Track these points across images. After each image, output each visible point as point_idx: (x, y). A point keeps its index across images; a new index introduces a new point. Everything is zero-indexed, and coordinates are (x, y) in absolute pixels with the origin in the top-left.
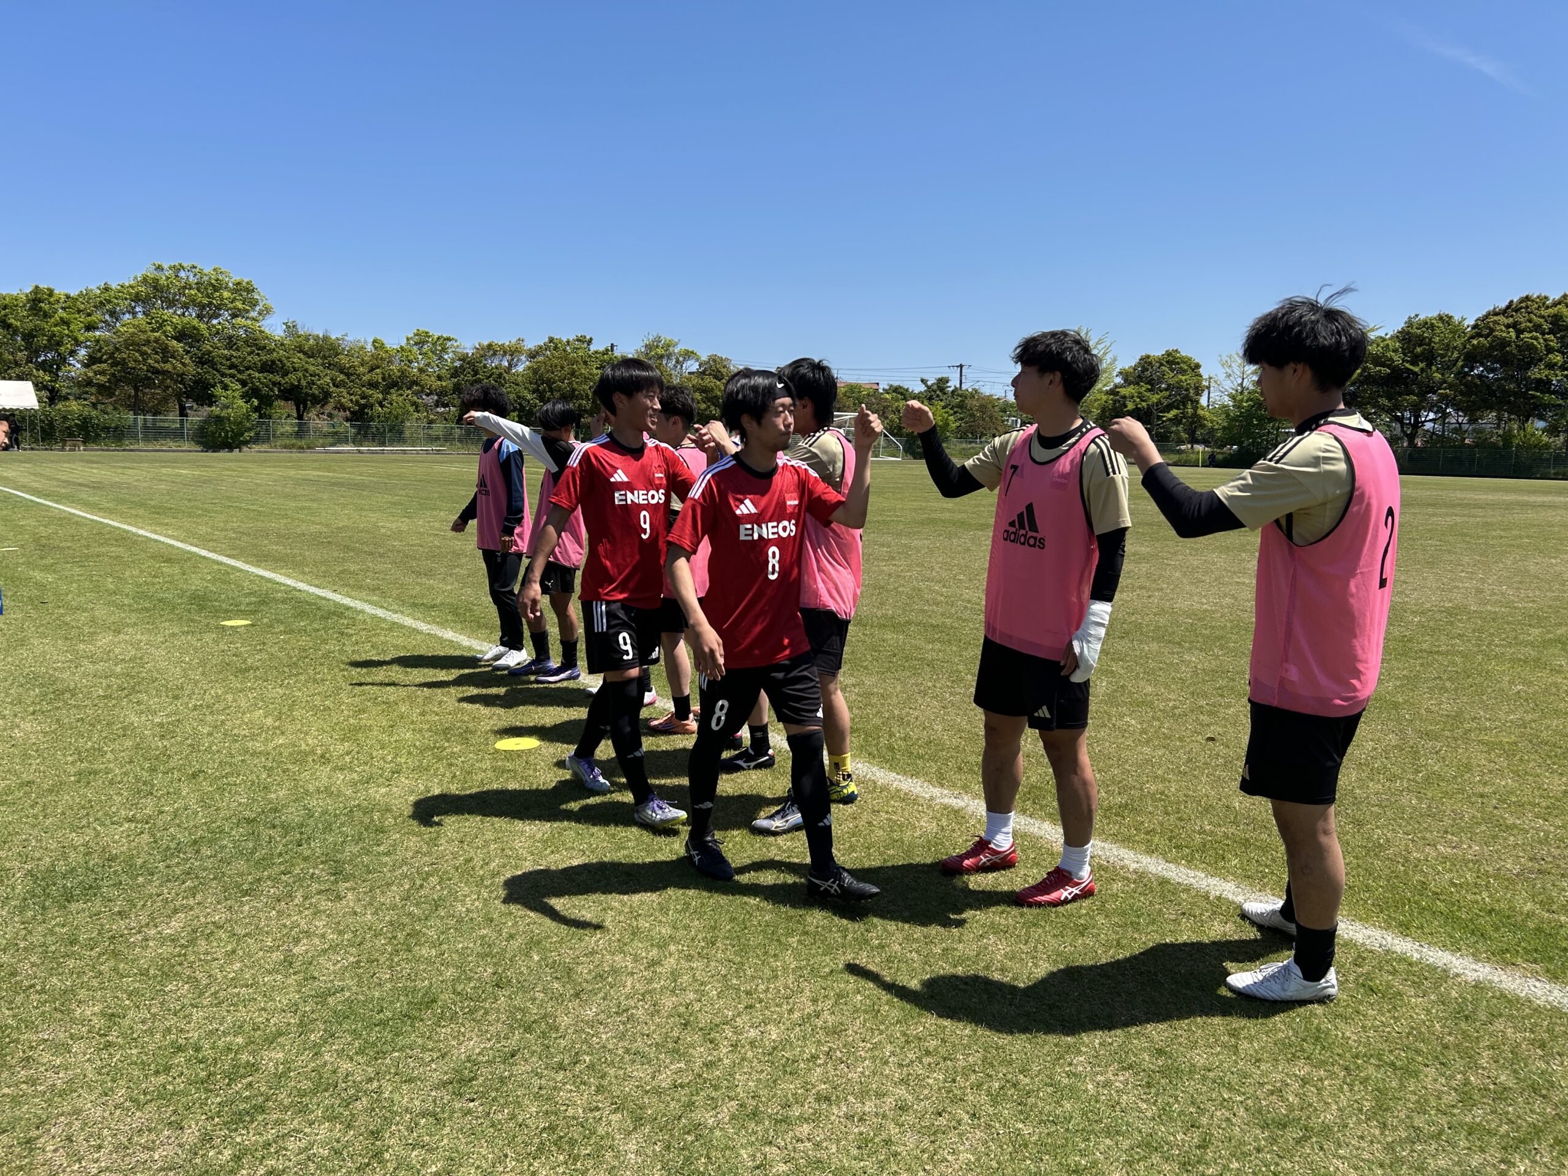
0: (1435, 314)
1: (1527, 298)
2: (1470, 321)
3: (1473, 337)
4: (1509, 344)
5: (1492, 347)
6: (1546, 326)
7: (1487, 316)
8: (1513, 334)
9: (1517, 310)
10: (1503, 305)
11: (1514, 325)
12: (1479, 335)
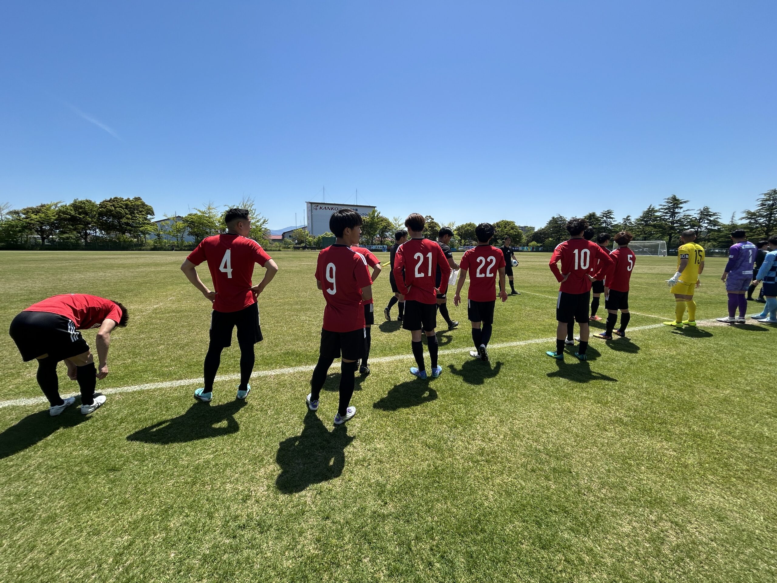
0: (85, 199)
1: (116, 198)
2: (98, 203)
3: (100, 208)
4: (112, 211)
5: (107, 211)
6: (124, 207)
7: (103, 202)
8: (113, 208)
9: (114, 201)
10: (109, 199)
11: (113, 205)
12: (102, 207)
